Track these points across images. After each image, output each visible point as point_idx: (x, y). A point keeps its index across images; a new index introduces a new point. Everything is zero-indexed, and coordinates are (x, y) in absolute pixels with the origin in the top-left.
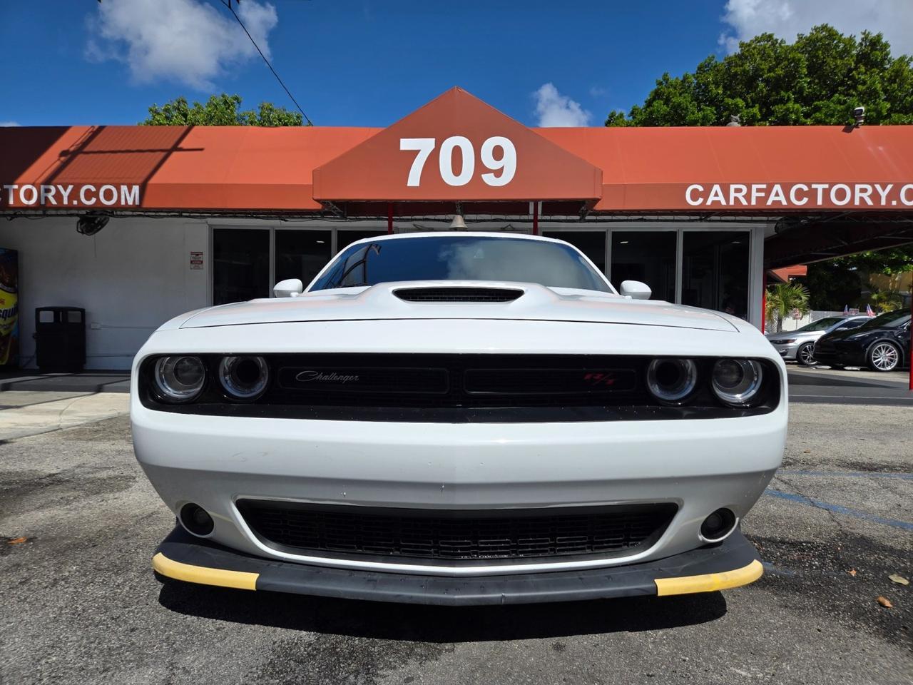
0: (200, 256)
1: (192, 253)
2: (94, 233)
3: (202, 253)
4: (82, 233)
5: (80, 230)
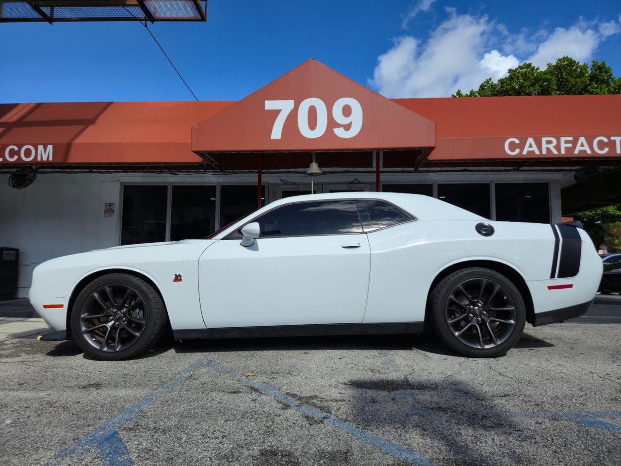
0: (112, 206)
1: (106, 204)
2: (25, 187)
3: (114, 204)
4: (14, 187)
5: (12, 185)
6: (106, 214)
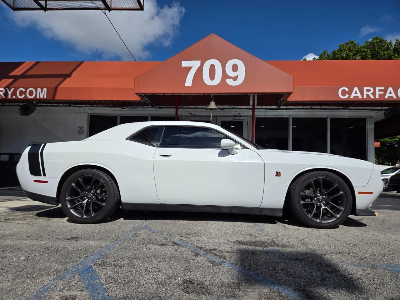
0: (82, 128)
1: (79, 127)
2: (28, 115)
3: (84, 127)
4: (22, 115)
5: (20, 113)
6: (79, 134)
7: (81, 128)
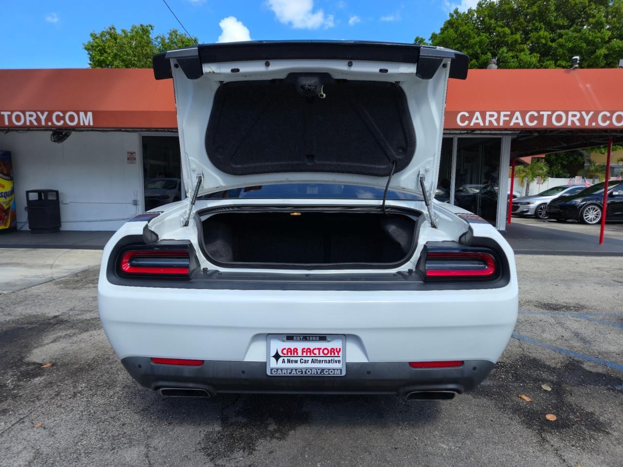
0: (134, 154)
1: (128, 153)
2: (63, 141)
3: (135, 153)
4: (55, 141)
5: (53, 140)
6: (129, 161)
7: (132, 154)
